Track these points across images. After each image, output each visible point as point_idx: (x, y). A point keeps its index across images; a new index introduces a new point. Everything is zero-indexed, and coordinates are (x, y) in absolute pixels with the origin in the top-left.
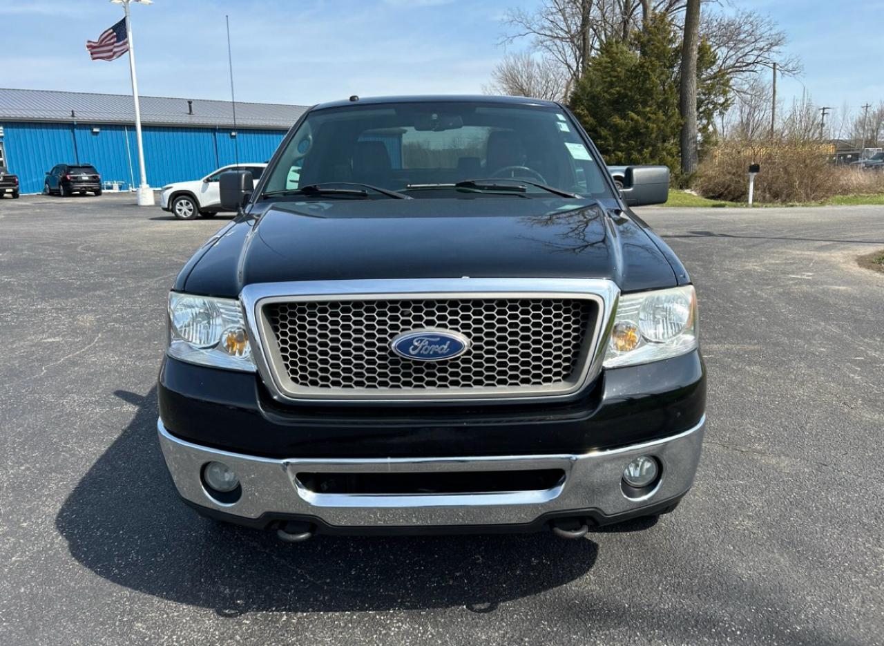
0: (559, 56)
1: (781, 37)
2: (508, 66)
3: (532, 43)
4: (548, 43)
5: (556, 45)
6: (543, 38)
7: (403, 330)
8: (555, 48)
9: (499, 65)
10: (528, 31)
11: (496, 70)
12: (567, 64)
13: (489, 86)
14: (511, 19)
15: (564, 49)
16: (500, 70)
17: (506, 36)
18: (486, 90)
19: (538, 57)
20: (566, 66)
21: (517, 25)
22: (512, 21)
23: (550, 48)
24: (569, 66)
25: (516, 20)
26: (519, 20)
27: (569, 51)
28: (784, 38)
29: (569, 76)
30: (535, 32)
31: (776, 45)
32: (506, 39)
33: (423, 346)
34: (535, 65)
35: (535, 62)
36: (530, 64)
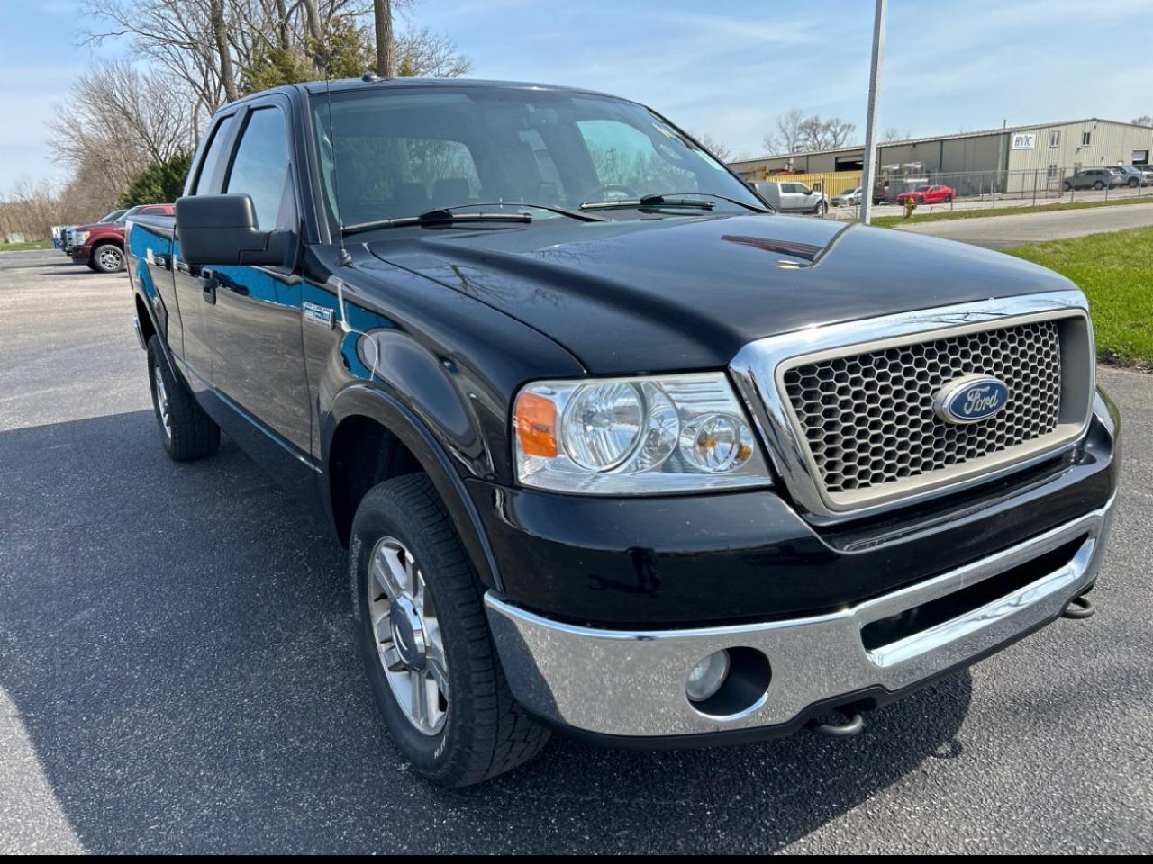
0: (177, 68)
1: (466, 63)
2: (96, 77)
3: (131, 46)
4: (156, 48)
5: (169, 52)
6: (147, 41)
7: (945, 381)
8: (169, 57)
9: (83, 76)
10: (125, 29)
11: (78, 82)
12: (189, 79)
13: (65, 106)
14: (94, 9)
15: (181, 60)
16: (85, 83)
17: (90, 34)
18: (63, 112)
19: (143, 67)
20: (189, 83)
21: (106, 18)
22: (97, 12)
23: (160, 55)
24: (194, 83)
25: (102, 11)
26: (109, 11)
27: (189, 63)
28: (469, 64)
29: (195, 97)
30: (135, 31)
31: (462, 72)
32: (90, 37)
33: (976, 401)
34: (141, 79)
35: (139, 74)
36: (132, 77)
